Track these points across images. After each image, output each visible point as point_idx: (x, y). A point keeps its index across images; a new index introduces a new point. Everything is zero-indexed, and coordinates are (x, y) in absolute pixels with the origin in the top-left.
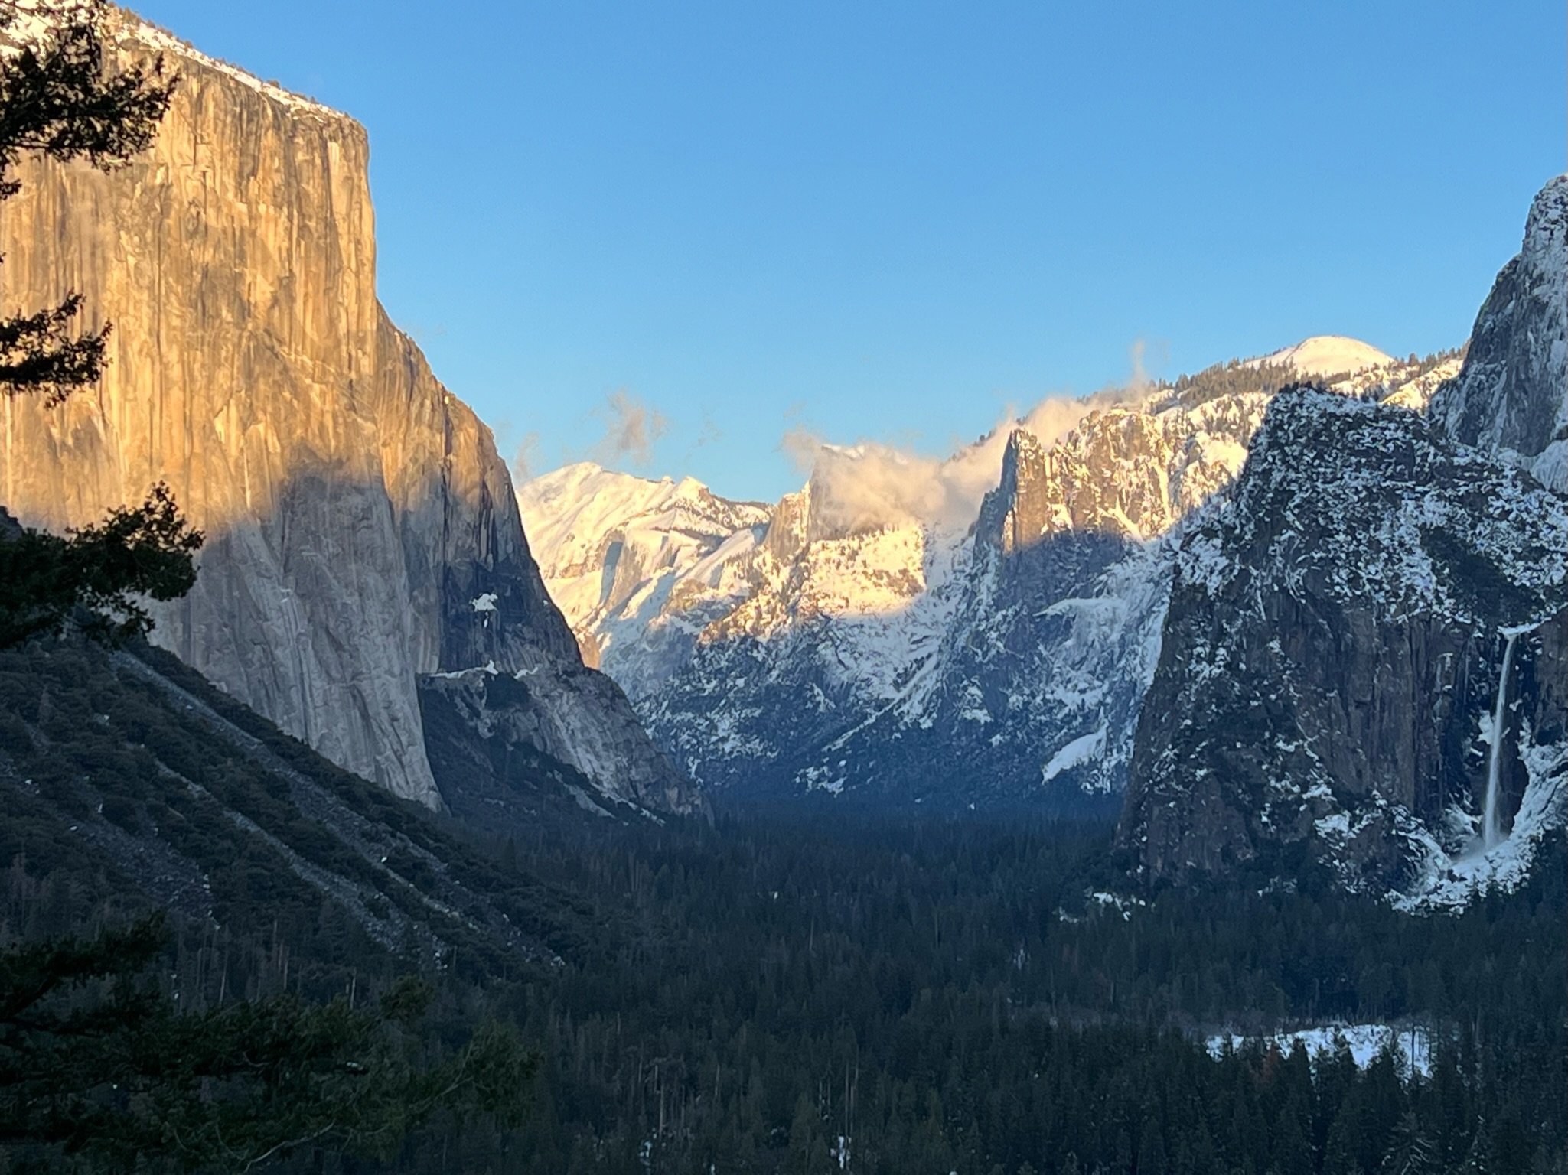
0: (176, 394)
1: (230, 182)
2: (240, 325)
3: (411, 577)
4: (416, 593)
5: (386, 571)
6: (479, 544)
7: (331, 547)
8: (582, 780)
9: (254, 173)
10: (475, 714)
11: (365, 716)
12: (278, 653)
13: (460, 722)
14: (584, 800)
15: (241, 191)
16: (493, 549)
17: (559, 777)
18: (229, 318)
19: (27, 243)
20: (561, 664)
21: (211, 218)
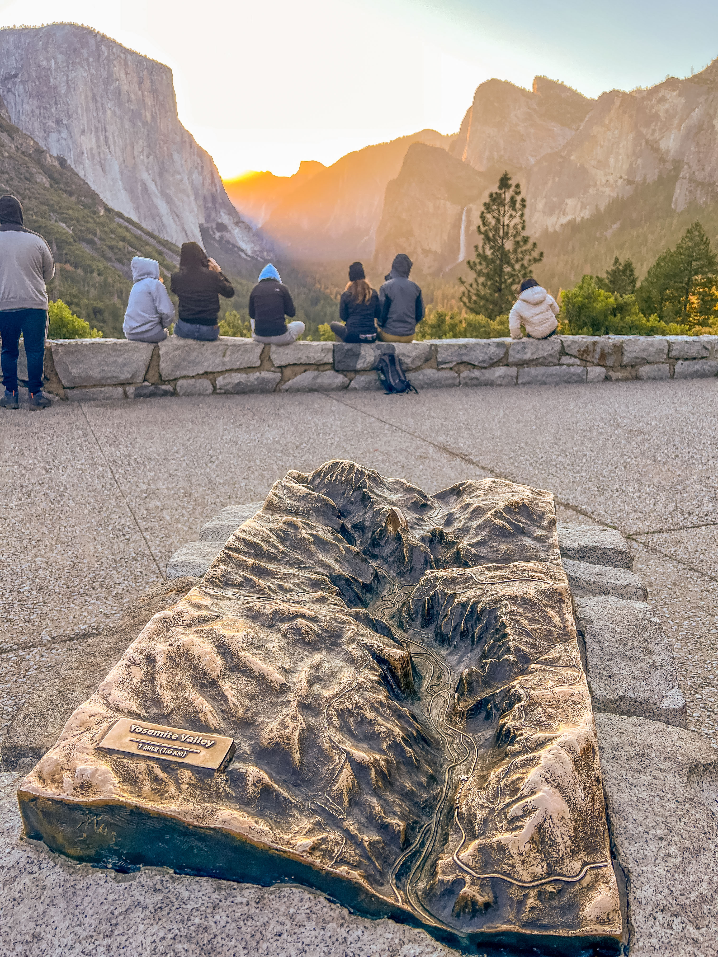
0: (129, 148)
1: (137, 85)
2: (144, 127)
3: (196, 198)
4: (197, 202)
5: (188, 196)
6: (212, 188)
7: (173, 189)
8: (242, 250)
9: (143, 82)
10: (214, 233)
11: (186, 234)
12: (164, 219)
13: (211, 235)
14: (243, 255)
15: (140, 88)
16: (216, 189)
17: (236, 249)
18: (140, 125)
19: (83, 104)
20: (236, 220)
21: (132, 96)
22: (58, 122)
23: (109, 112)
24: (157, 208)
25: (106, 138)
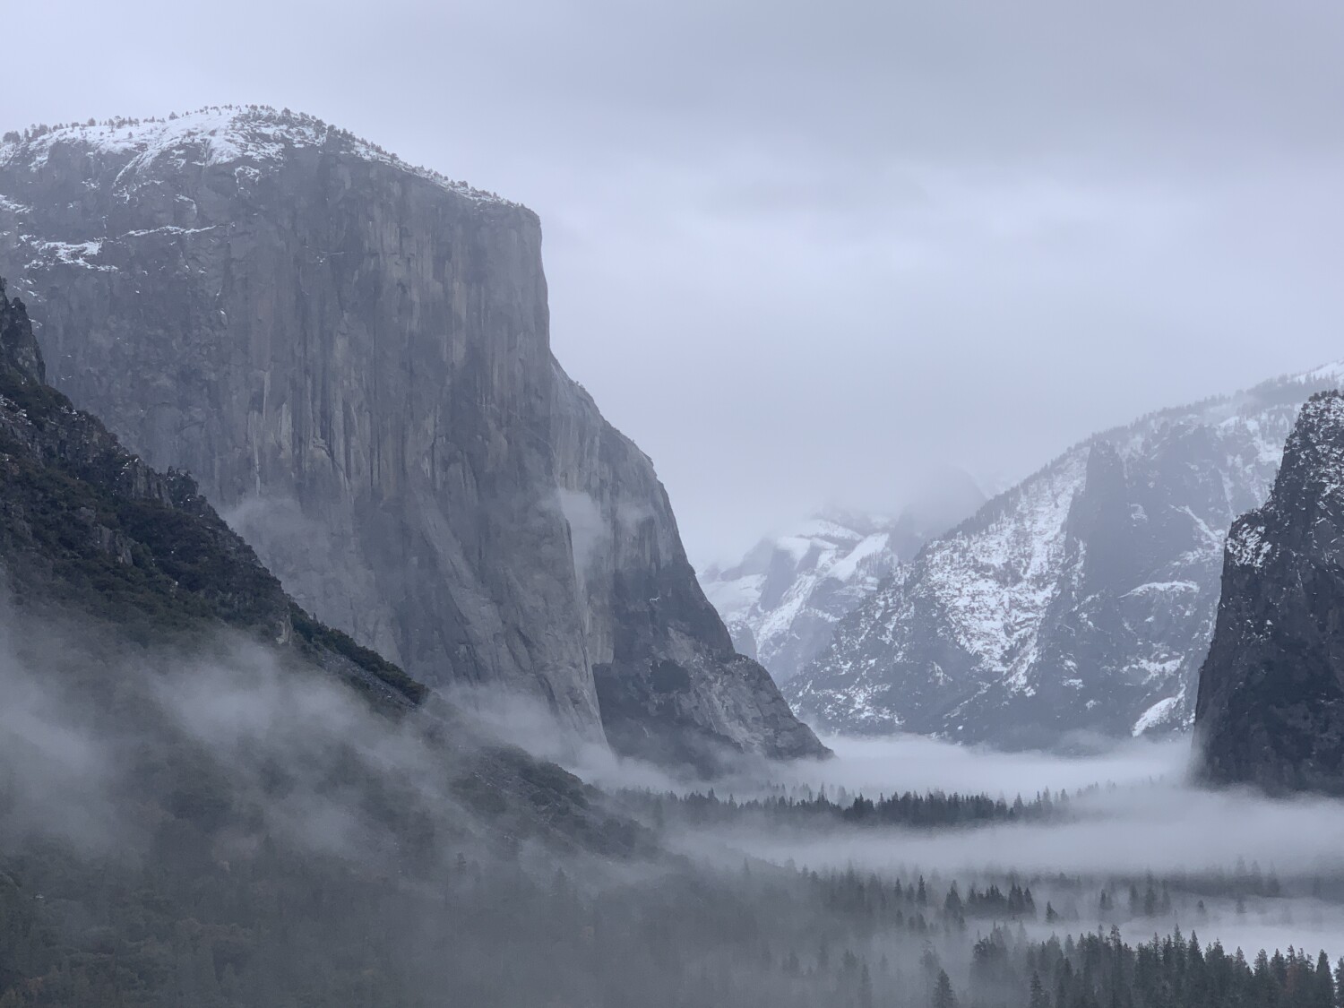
0: (390, 442)
1: (429, 266)
2: (442, 382)
3: (590, 584)
4: (592, 597)
6: (644, 554)
7: (519, 560)
9: (448, 257)
10: (647, 697)
11: (551, 701)
12: (479, 650)
13: (632, 703)
15: (438, 273)
16: (656, 558)
18: (432, 376)
20: (716, 655)
21: (414, 295)
22: (186, 376)
23: (341, 344)
24: (465, 621)
25: (326, 417)
